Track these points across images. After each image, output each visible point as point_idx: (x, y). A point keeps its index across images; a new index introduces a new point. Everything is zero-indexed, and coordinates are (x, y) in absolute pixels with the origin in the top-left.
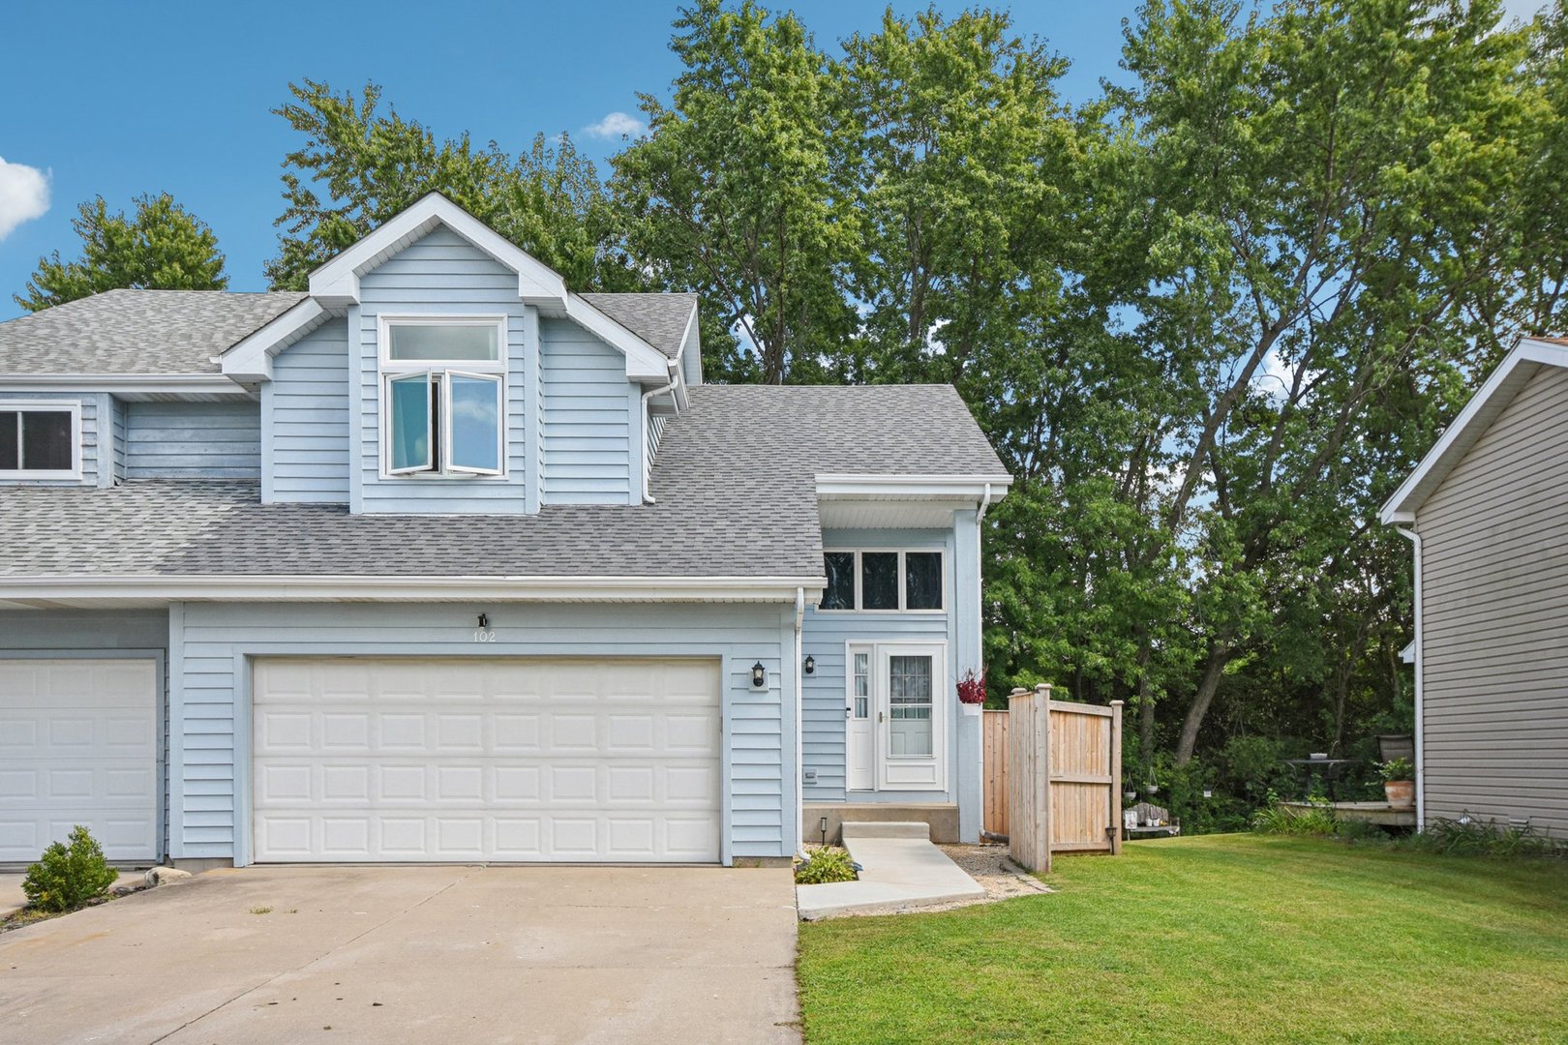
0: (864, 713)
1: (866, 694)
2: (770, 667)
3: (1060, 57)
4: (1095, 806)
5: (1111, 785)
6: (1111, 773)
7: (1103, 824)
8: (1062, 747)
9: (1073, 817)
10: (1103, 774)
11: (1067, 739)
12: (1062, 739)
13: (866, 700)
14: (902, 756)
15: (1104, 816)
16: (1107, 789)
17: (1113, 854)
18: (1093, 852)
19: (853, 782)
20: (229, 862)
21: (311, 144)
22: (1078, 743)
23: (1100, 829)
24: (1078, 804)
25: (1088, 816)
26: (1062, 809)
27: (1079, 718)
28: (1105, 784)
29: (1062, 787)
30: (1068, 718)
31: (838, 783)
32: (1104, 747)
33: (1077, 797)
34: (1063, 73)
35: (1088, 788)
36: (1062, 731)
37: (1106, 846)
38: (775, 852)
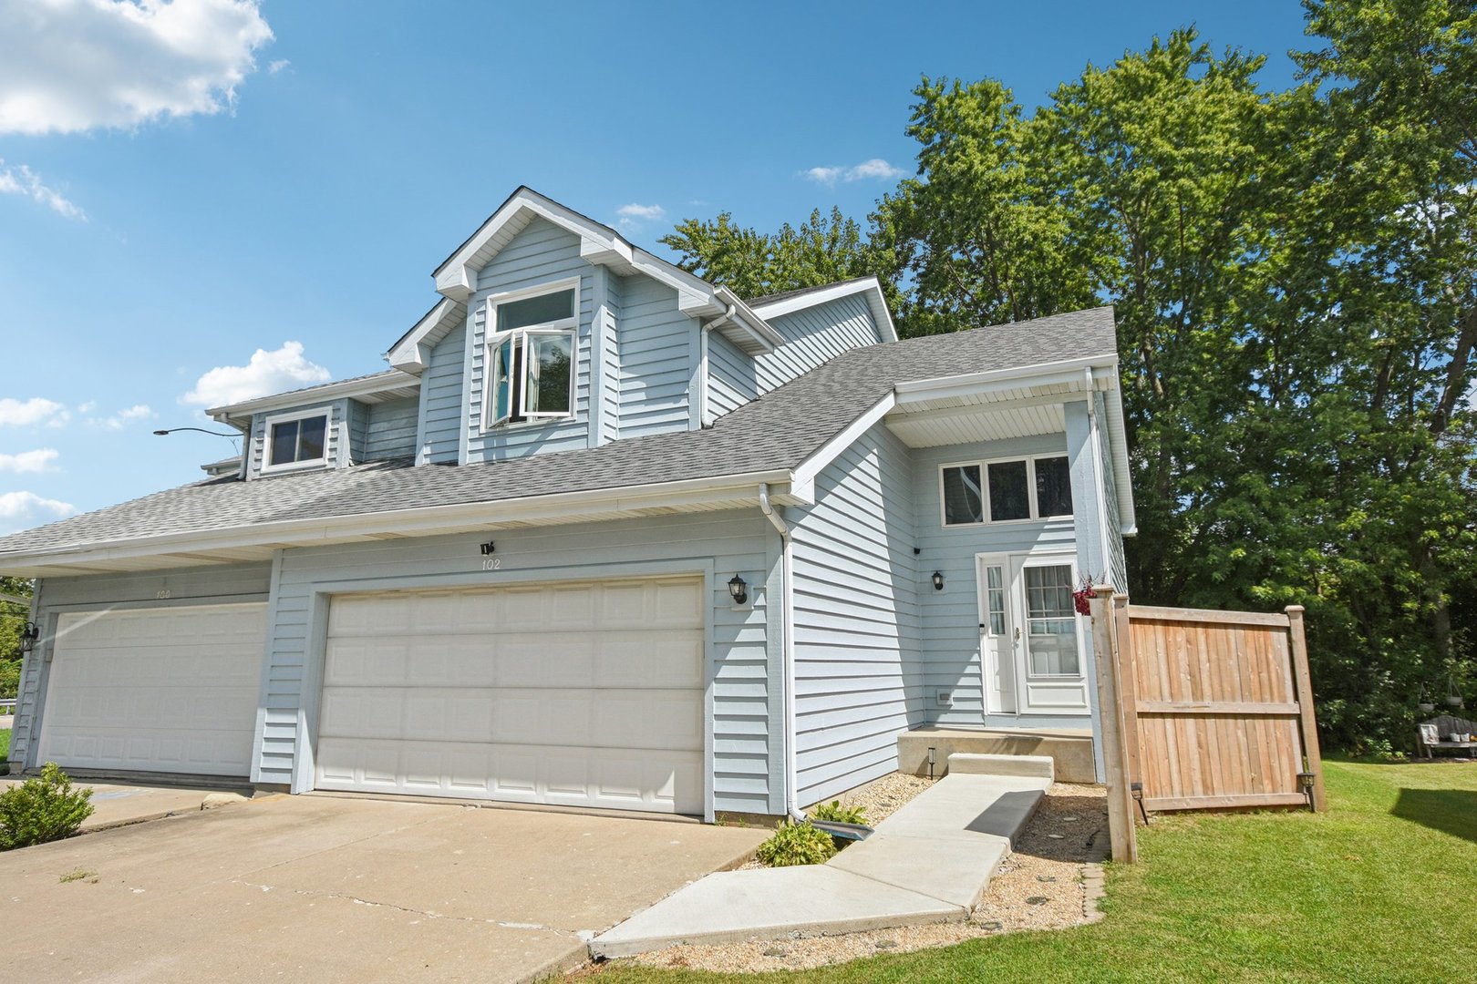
0: (1000, 628)
1: (1002, 609)
2: (753, 582)
3: (1255, 56)
4: (1273, 745)
5: (1298, 717)
6: (1296, 698)
7: (1292, 767)
8: (1205, 666)
9: (1235, 764)
10: (1284, 700)
11: (1213, 656)
12: (1203, 657)
13: (1002, 615)
14: (1047, 675)
15: (1291, 759)
16: (1293, 723)
17: (1313, 811)
18: (1276, 808)
19: (993, 704)
20: (286, 788)
21: (685, 258)
22: (1233, 662)
23: (1287, 775)
24: (1244, 746)
25: (1263, 759)
26: (1213, 749)
27: (1231, 632)
28: (1289, 716)
29: (1210, 722)
30: (1211, 631)
31: (976, 706)
32: (1281, 667)
33: (1240, 733)
34: (1259, 67)
35: (1259, 723)
36: (1203, 647)
37: (1301, 799)
38: (759, 808)
